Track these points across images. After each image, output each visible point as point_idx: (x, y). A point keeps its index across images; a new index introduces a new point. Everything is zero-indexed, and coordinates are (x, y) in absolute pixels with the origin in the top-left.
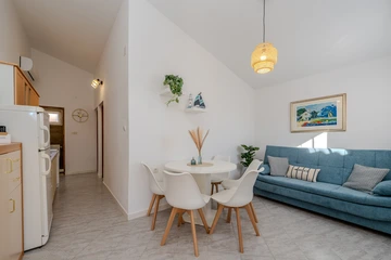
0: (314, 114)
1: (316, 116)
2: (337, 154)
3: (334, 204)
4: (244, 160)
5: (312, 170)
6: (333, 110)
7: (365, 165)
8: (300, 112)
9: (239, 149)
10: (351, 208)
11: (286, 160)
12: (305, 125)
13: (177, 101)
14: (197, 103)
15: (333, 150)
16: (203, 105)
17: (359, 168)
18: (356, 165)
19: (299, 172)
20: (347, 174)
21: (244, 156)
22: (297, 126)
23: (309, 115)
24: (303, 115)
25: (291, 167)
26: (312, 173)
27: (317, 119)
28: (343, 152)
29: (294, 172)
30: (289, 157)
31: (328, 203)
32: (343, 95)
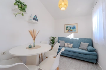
0: (70, 28)
1: (71, 29)
2: (77, 39)
3: (79, 55)
4: (52, 42)
5: (71, 44)
6: (75, 27)
7: (83, 42)
8: (67, 27)
9: (50, 38)
10: (84, 56)
11: (64, 41)
12: (68, 31)
13: (23, 15)
14: (34, 19)
15: (76, 38)
16: (37, 20)
17: (82, 43)
18: (81, 42)
19: (68, 45)
20: (79, 45)
21: (51, 40)
22: (66, 31)
23: (69, 29)
24: (68, 28)
25: (66, 43)
26: (71, 45)
27: (71, 30)
28: (78, 39)
29: (67, 45)
30: (65, 40)
31: (78, 55)
32: (77, 24)
